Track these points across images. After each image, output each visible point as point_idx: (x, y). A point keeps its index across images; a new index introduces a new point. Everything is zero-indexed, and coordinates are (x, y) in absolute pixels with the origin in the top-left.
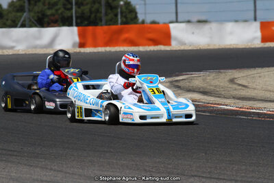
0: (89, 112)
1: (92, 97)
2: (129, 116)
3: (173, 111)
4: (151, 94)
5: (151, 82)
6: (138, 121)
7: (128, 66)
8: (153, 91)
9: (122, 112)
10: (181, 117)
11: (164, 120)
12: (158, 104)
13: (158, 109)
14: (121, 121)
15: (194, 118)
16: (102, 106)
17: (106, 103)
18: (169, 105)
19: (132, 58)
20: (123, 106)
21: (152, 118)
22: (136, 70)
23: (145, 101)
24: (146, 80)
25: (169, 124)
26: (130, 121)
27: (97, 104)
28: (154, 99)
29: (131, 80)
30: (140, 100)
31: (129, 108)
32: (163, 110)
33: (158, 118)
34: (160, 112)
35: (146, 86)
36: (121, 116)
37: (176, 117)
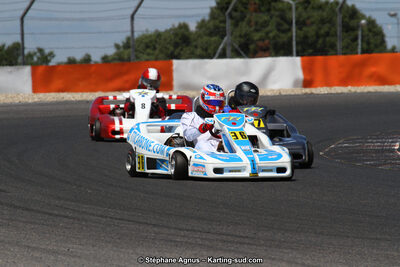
0: (153, 163)
1: (156, 142)
2: (200, 169)
3: (260, 163)
4: (232, 139)
5: (234, 124)
6: (211, 174)
7: (209, 102)
8: (235, 135)
9: (191, 163)
10: (271, 171)
11: (246, 174)
12: (240, 153)
13: (240, 160)
14: (190, 174)
15: (288, 172)
16: (168, 155)
17: (173, 150)
18: (255, 154)
19: (212, 91)
20: (193, 155)
21: (230, 171)
22: (217, 108)
23: (226, 149)
24: (227, 121)
25: (254, 179)
26: (201, 175)
27: (162, 152)
28: (236, 146)
29: (208, 120)
30: (220, 148)
31: (201, 158)
32: (246, 162)
33: (239, 171)
34: (242, 163)
35: (226, 129)
36: (190, 168)
37: (263, 171)
